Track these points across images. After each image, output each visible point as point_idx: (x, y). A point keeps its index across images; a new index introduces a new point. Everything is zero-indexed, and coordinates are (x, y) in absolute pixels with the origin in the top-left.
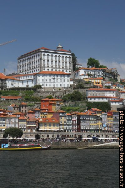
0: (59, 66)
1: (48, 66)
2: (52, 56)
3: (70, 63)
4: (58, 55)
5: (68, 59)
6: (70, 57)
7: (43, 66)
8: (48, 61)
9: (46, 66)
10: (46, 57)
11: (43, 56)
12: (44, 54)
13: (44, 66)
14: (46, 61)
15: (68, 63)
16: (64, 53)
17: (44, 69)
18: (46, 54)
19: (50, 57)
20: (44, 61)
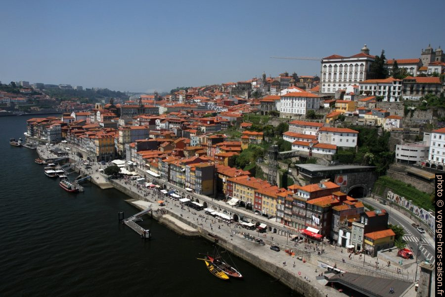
0: (345, 79)
1: (329, 81)
2: (336, 66)
3: (361, 73)
4: (344, 64)
5: (359, 68)
6: (362, 65)
7: (322, 81)
8: (330, 74)
9: (327, 80)
10: (328, 68)
11: (323, 68)
12: (325, 65)
13: (324, 81)
14: (327, 74)
15: (359, 73)
16: (356, 59)
17: (324, 85)
18: (328, 65)
19: (333, 68)
20: (325, 74)
